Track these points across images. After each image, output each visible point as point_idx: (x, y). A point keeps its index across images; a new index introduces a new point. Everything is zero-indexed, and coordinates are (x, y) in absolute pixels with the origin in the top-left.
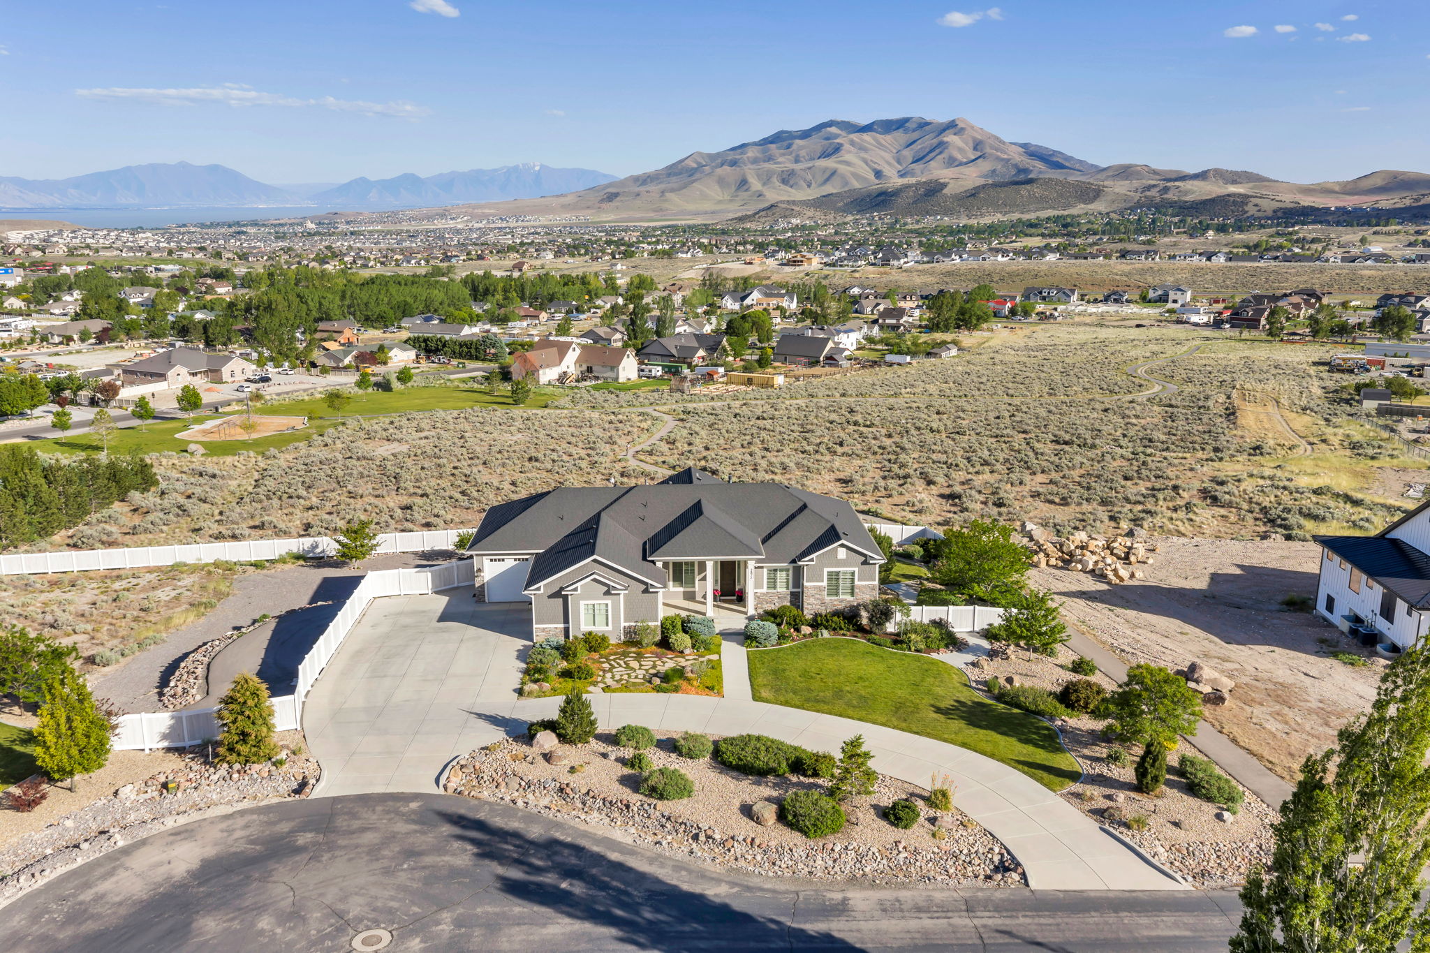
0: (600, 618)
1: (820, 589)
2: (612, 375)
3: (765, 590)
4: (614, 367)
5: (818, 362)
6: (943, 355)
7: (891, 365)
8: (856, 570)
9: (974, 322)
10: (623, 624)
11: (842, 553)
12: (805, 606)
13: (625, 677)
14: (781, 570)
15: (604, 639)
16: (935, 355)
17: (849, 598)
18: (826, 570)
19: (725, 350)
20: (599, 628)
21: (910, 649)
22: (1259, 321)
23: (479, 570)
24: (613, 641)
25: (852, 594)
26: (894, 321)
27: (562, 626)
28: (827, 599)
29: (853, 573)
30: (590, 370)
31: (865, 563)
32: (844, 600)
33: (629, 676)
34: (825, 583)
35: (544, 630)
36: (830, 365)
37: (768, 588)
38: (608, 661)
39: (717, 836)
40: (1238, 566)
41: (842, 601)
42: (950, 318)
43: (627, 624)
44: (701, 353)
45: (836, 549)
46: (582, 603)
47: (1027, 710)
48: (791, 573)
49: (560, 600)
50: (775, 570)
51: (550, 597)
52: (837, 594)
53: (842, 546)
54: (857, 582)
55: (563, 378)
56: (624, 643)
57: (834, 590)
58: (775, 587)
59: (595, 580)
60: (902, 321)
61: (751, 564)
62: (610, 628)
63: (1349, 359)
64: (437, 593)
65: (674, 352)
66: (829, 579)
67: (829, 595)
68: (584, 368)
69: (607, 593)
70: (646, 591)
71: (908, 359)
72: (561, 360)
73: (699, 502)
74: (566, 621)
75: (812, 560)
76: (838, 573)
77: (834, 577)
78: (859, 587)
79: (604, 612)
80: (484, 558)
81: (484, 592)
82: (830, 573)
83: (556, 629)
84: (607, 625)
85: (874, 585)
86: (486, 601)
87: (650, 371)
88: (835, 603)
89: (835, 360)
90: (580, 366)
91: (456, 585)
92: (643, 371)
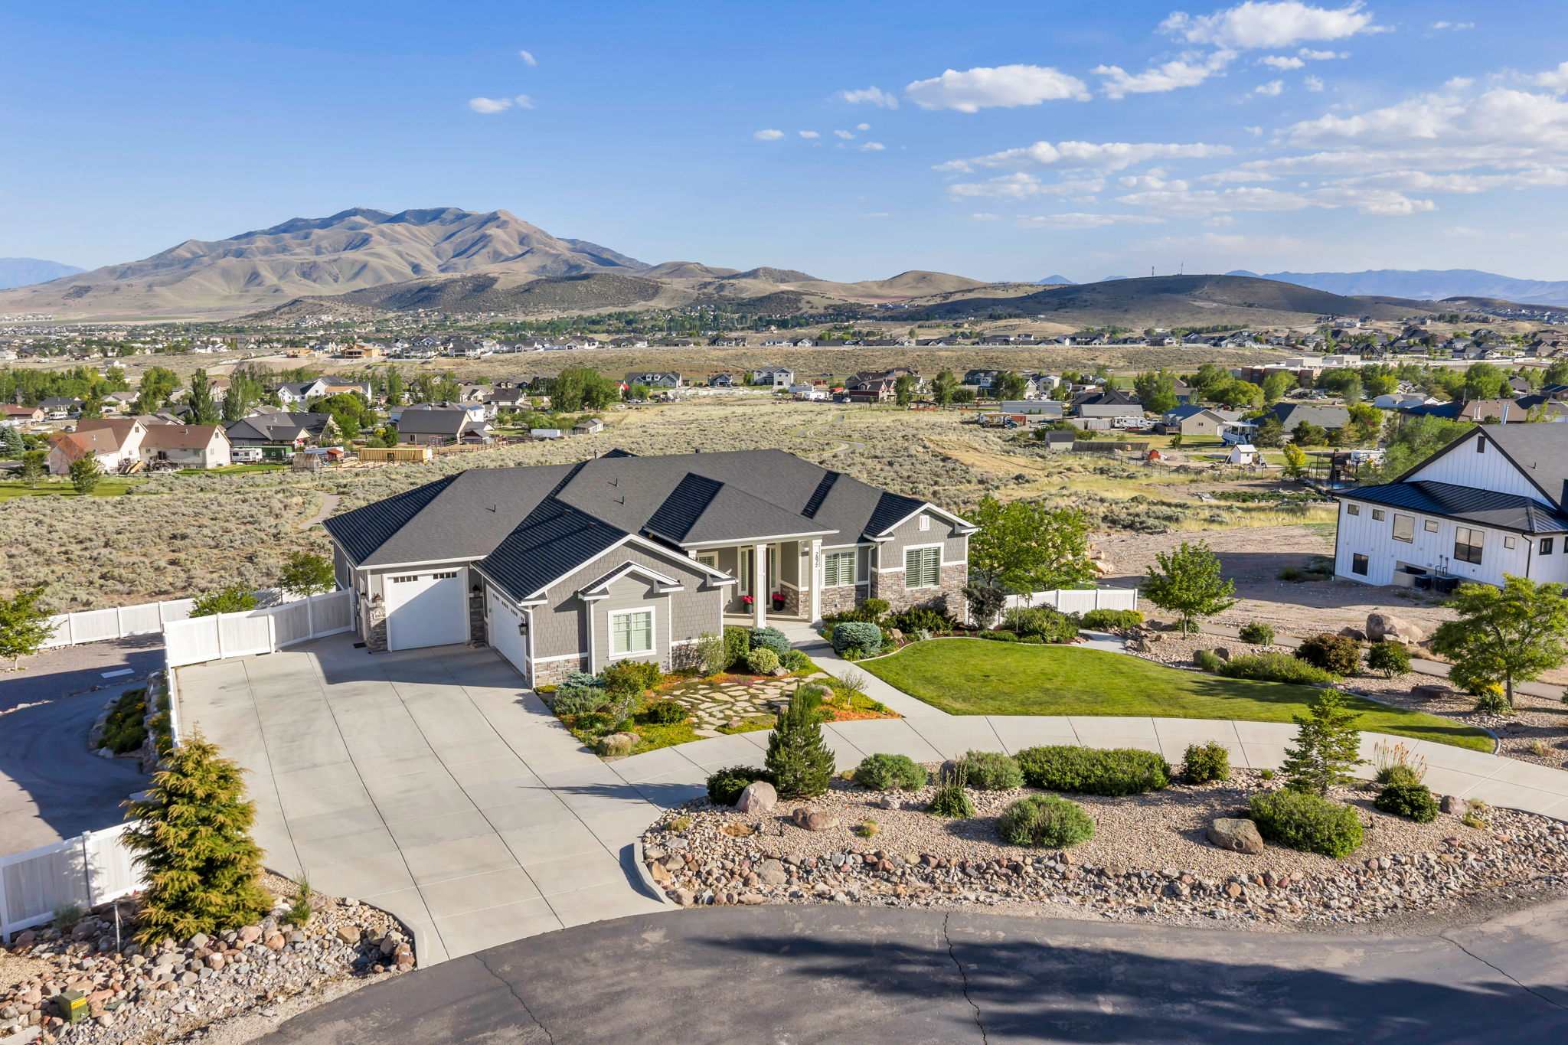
0: (638, 638)
1: (897, 576)
2: (198, 460)
3: (823, 586)
4: (198, 450)
5: (454, 440)
6: (591, 429)
7: (543, 439)
8: (941, 545)
10: (671, 644)
11: (925, 523)
14: (844, 555)
15: (652, 667)
16: (583, 430)
17: (932, 587)
18: (906, 548)
19: (332, 431)
20: (638, 654)
22: (877, 394)
23: (376, 598)
24: (665, 670)
25: (936, 581)
26: (509, 404)
27: (577, 656)
28: (907, 590)
29: (937, 552)
30: (162, 455)
31: (952, 535)
32: (925, 591)
34: (903, 569)
35: (548, 665)
36: (472, 442)
37: (827, 583)
41: (925, 592)
43: (675, 644)
44: (303, 434)
45: (917, 516)
46: (611, 613)
48: (856, 558)
49: (573, 615)
50: (836, 556)
51: (558, 609)
52: (917, 583)
53: (926, 512)
54: (943, 564)
55: (124, 468)
56: (675, 672)
57: (913, 578)
58: (834, 582)
59: (634, 575)
60: (517, 403)
61: (817, 545)
62: (653, 651)
64: (286, 649)
65: (267, 434)
66: (909, 562)
67: (909, 584)
68: (154, 452)
69: (650, 594)
70: (703, 588)
71: (559, 433)
72: (120, 446)
73: (691, 475)
74: (584, 645)
75: (889, 534)
76: (918, 552)
77: (914, 557)
78: (944, 570)
79: (643, 626)
80: (386, 576)
81: (385, 633)
82: (910, 553)
83: (568, 661)
84: (649, 647)
85: (962, 566)
86: (390, 648)
87: (247, 454)
88: (917, 595)
89: (477, 435)
90: (148, 451)
91: (311, 637)
92: (236, 454)
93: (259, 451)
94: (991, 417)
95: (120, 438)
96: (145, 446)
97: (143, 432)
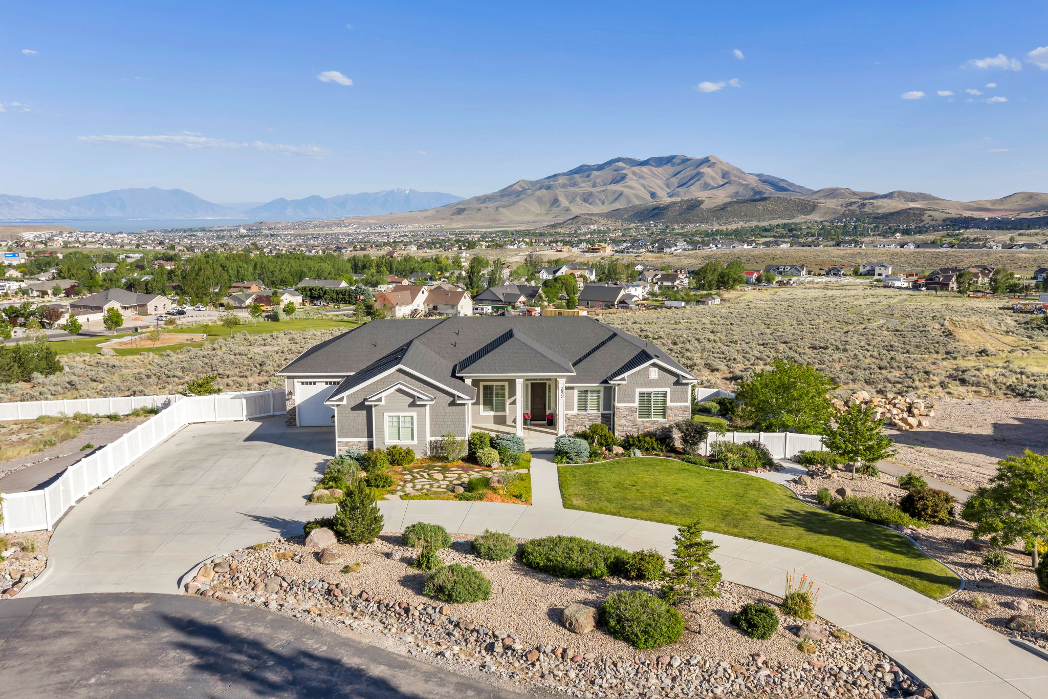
0: (405, 432)
1: (631, 410)
2: (453, 311)
3: (575, 412)
4: (454, 306)
5: (613, 305)
6: (710, 302)
7: (670, 308)
8: (668, 390)
9: (731, 283)
10: (429, 438)
11: (654, 373)
12: (617, 427)
13: (427, 487)
14: (592, 392)
15: (409, 452)
16: (704, 303)
17: (661, 420)
18: (638, 390)
19: (541, 298)
20: (405, 442)
21: (726, 467)
22: (948, 285)
23: (290, 393)
24: (418, 456)
25: (664, 416)
26: (669, 284)
27: (366, 440)
28: (639, 420)
29: (665, 394)
30: (435, 308)
31: (677, 383)
32: (656, 422)
33: (431, 486)
34: (636, 404)
35: (347, 444)
36: (623, 307)
37: (579, 410)
38: (411, 473)
39: (518, 646)
40: (1015, 419)
41: (654, 423)
42: (712, 280)
43: (433, 439)
44: (522, 298)
45: (647, 368)
46: (386, 415)
47: (869, 520)
48: (602, 394)
49: (364, 413)
50: (586, 392)
51: (353, 409)
52: (649, 416)
53: (654, 365)
54: (669, 404)
55: (414, 313)
56: (430, 458)
57: (645, 411)
58: (586, 410)
59: (400, 391)
60: (675, 284)
61: (562, 383)
62: (415, 442)
63: (1028, 304)
64: (251, 419)
65: (502, 298)
66: (641, 401)
67: (641, 416)
68: (431, 306)
69: (413, 405)
70: (453, 404)
71: (683, 304)
72: (413, 299)
73: (511, 331)
74: (370, 434)
75: (623, 379)
76: (649, 394)
77: (646, 398)
78: (671, 409)
79: (409, 425)
80: (296, 380)
81: (295, 415)
82: (641, 394)
83: (360, 442)
84: (413, 439)
85: (686, 407)
86: (298, 425)
87: (482, 309)
88: (647, 424)
89: (626, 303)
90: (428, 305)
91: (271, 414)
92: (477, 309)
93: (490, 308)
94: (1024, 305)
95: (414, 297)
96: (426, 302)
97: (426, 294)
